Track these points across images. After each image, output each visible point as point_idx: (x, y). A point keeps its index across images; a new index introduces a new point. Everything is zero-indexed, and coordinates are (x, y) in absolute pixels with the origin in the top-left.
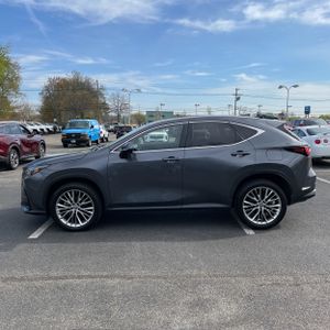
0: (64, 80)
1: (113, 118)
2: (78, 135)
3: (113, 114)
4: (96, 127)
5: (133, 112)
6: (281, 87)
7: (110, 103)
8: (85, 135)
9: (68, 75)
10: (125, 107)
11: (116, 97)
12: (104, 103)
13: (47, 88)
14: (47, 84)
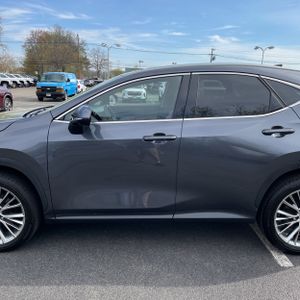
0: (46, 33)
1: (93, 73)
2: (53, 89)
3: (93, 69)
4: (73, 80)
5: (113, 69)
6: (257, 48)
7: (90, 59)
8: (60, 89)
9: (50, 30)
10: (105, 62)
11: (96, 53)
12: (85, 59)
13: (30, 41)
14: (29, 36)
